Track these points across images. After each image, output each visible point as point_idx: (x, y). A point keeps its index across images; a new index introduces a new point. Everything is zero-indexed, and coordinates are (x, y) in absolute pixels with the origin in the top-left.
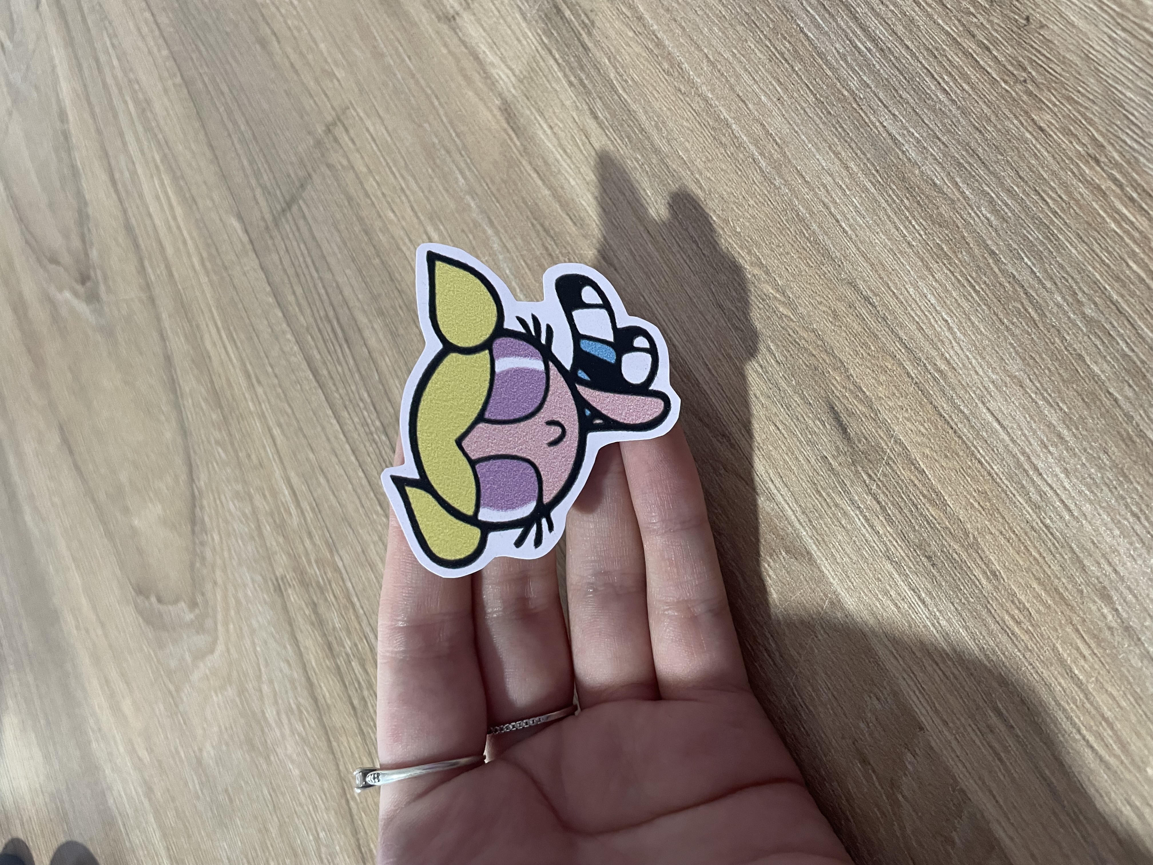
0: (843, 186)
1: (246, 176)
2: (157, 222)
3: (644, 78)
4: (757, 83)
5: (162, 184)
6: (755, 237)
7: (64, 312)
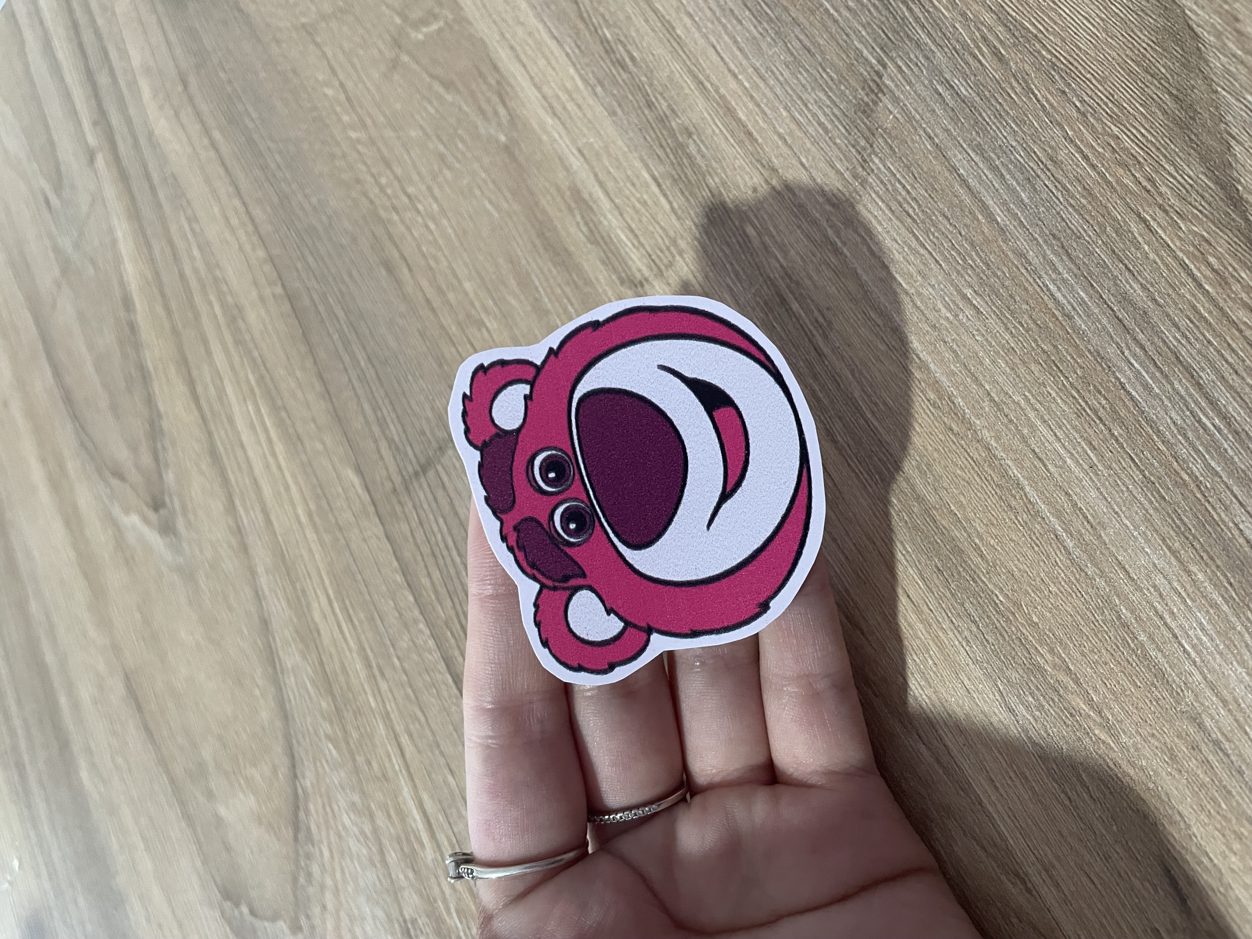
0: (1184, 594)
1: (367, 422)
2: (251, 453)
3: (901, 405)
4: (1060, 440)
5: (258, 411)
6: (1060, 633)
7: (131, 538)
